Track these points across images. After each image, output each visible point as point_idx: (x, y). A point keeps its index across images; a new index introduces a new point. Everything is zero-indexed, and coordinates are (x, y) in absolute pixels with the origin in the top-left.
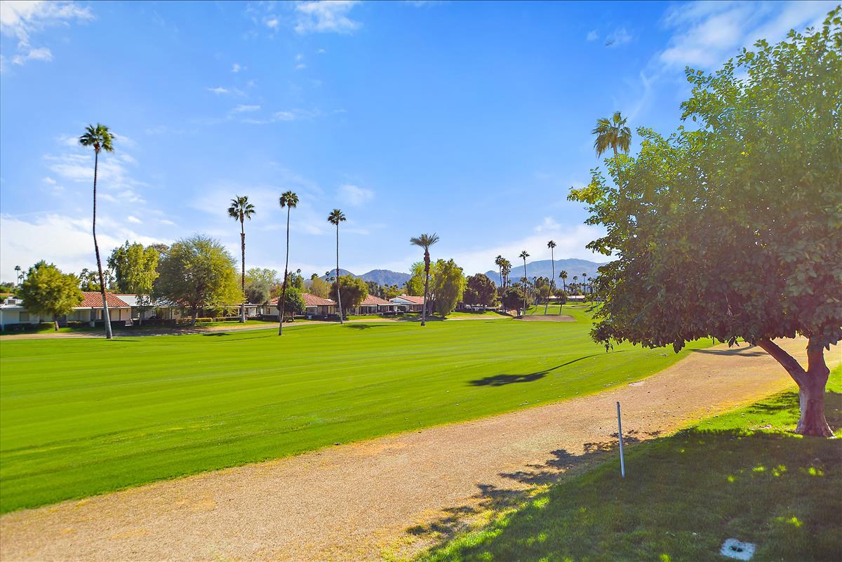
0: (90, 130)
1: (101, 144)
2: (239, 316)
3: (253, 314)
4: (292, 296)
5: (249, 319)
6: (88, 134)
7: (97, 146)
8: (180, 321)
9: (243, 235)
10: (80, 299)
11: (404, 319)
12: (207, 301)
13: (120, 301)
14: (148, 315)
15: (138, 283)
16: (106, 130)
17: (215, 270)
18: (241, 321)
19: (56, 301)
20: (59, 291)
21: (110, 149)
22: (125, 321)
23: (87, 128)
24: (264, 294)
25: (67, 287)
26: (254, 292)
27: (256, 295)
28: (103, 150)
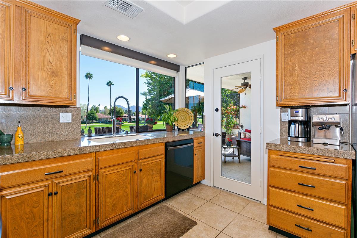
4: (92, 113)
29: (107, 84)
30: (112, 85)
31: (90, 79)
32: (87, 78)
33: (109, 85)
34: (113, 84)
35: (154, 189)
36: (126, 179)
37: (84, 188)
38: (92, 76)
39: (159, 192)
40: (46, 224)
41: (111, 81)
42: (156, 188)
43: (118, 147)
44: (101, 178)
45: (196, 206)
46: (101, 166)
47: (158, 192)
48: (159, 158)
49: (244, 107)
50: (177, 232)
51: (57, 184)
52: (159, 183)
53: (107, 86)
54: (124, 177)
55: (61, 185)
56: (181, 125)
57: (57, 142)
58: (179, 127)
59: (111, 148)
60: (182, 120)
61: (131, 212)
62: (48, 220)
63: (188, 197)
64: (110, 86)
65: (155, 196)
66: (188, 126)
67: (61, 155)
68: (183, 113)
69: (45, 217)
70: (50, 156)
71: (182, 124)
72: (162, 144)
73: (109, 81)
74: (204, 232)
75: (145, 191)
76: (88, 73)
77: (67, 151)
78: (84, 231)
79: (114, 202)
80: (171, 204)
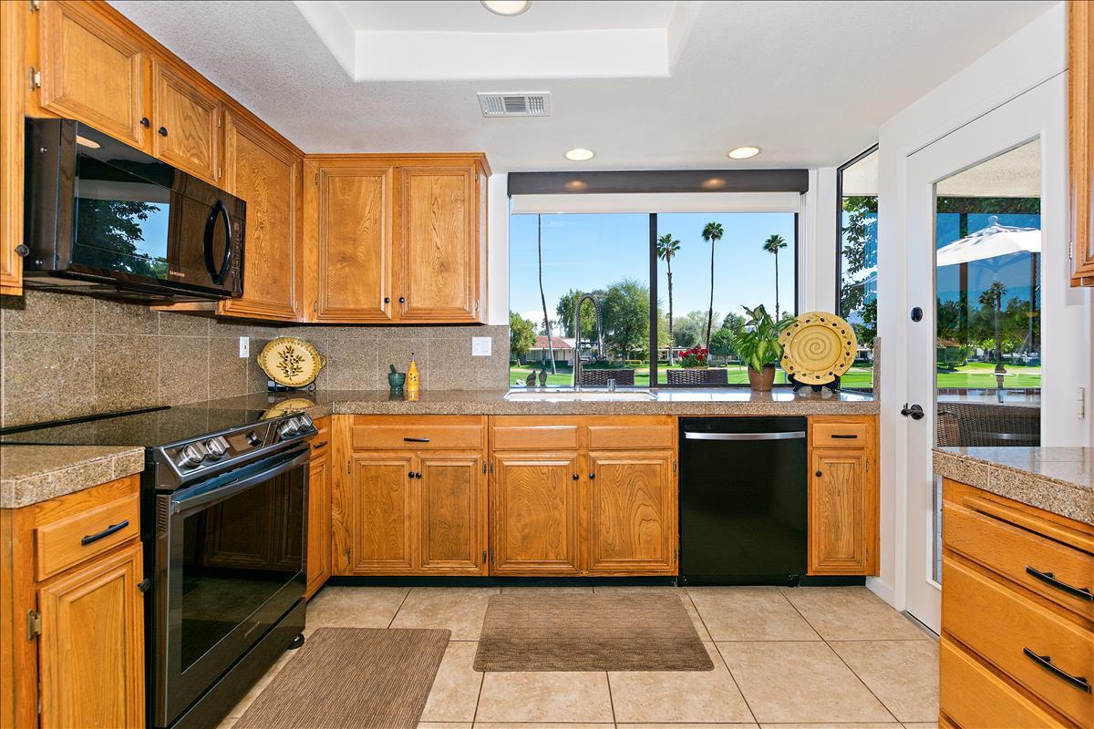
2: (668, 359)
4: (723, 338)
9: (670, 275)
10: (535, 341)
12: (633, 342)
13: (565, 343)
18: (670, 364)
19: (517, 342)
20: (520, 333)
24: (695, 336)
25: (525, 330)
26: (684, 335)
27: (687, 336)
29: (766, 247)
30: (781, 246)
31: (716, 241)
32: (707, 238)
33: (771, 250)
34: (785, 245)
35: (637, 537)
36: (554, 488)
37: (466, 482)
38: (721, 232)
39: (655, 551)
40: (407, 523)
41: (777, 237)
42: (643, 538)
43: (535, 412)
44: (497, 471)
45: (767, 634)
46: (498, 446)
47: (652, 550)
48: (656, 458)
50: (637, 658)
51: (423, 461)
52: (655, 527)
53: (767, 251)
54: (550, 482)
55: (428, 463)
56: (807, 372)
57: (467, 392)
58: (796, 378)
59: (519, 411)
60: (810, 354)
61: (565, 569)
62: (410, 518)
63: (768, 605)
64: (776, 252)
65: (638, 557)
66: (831, 374)
67: (428, 411)
68: (814, 330)
69: (406, 513)
70: (414, 411)
71: (811, 367)
72: (669, 420)
73: (773, 236)
74: (706, 696)
75: (608, 532)
76: (710, 225)
77: (438, 406)
78: (466, 564)
79: (526, 531)
80: (695, 600)
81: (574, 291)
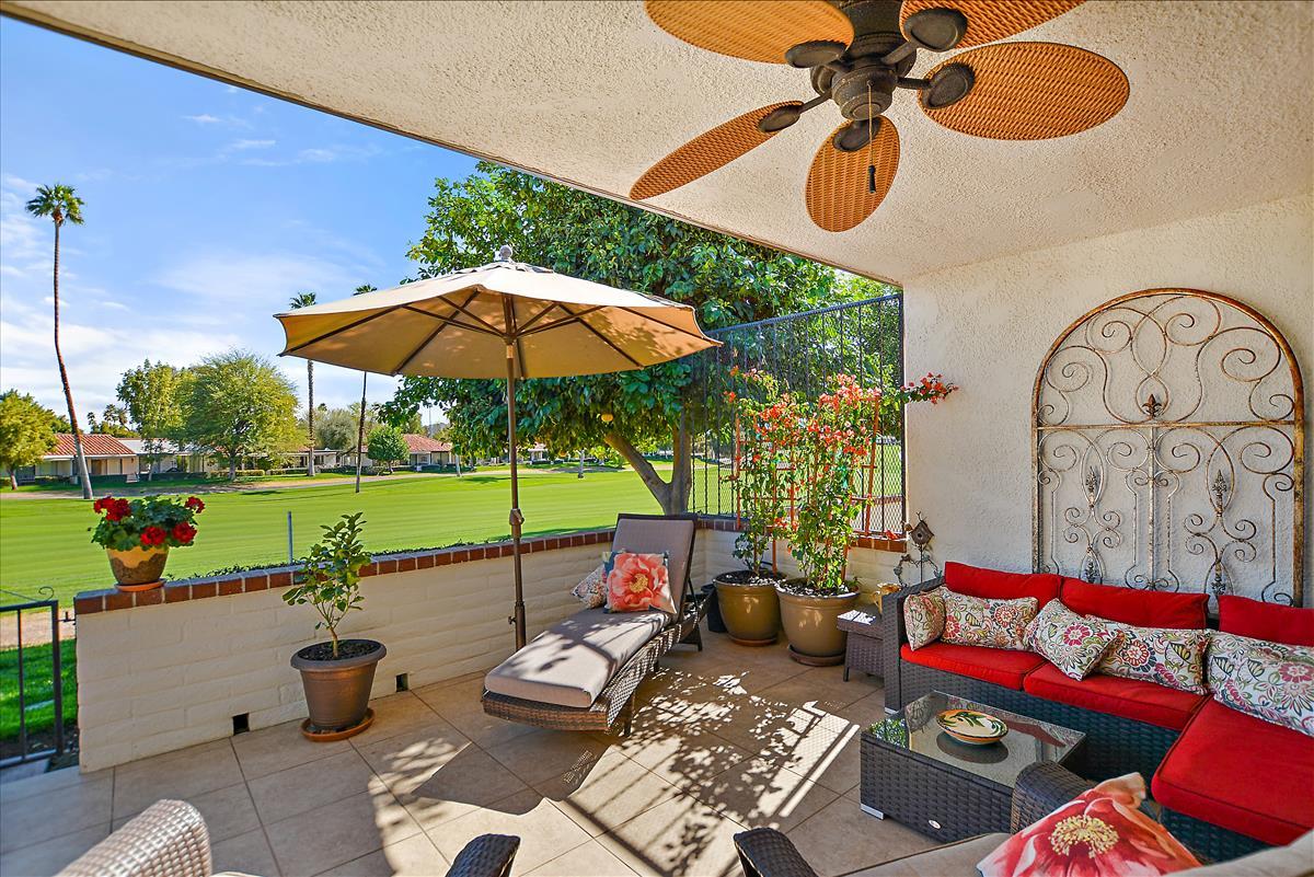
0: (44, 193)
1: (64, 213)
2: (305, 467)
3: (332, 464)
4: (387, 437)
5: (323, 471)
6: (41, 197)
7: (56, 215)
8: (214, 475)
10: (50, 443)
11: (561, 469)
13: (122, 446)
14: (165, 466)
15: (164, 422)
16: (70, 191)
17: (260, 399)
18: (308, 473)
19: (11, 447)
20: (16, 432)
21: (80, 220)
22: (126, 476)
23: (41, 190)
24: (349, 435)
25: (29, 427)
26: (332, 433)
27: (337, 437)
28: (68, 223)
49: (933, 391)
81: (153, 363)
